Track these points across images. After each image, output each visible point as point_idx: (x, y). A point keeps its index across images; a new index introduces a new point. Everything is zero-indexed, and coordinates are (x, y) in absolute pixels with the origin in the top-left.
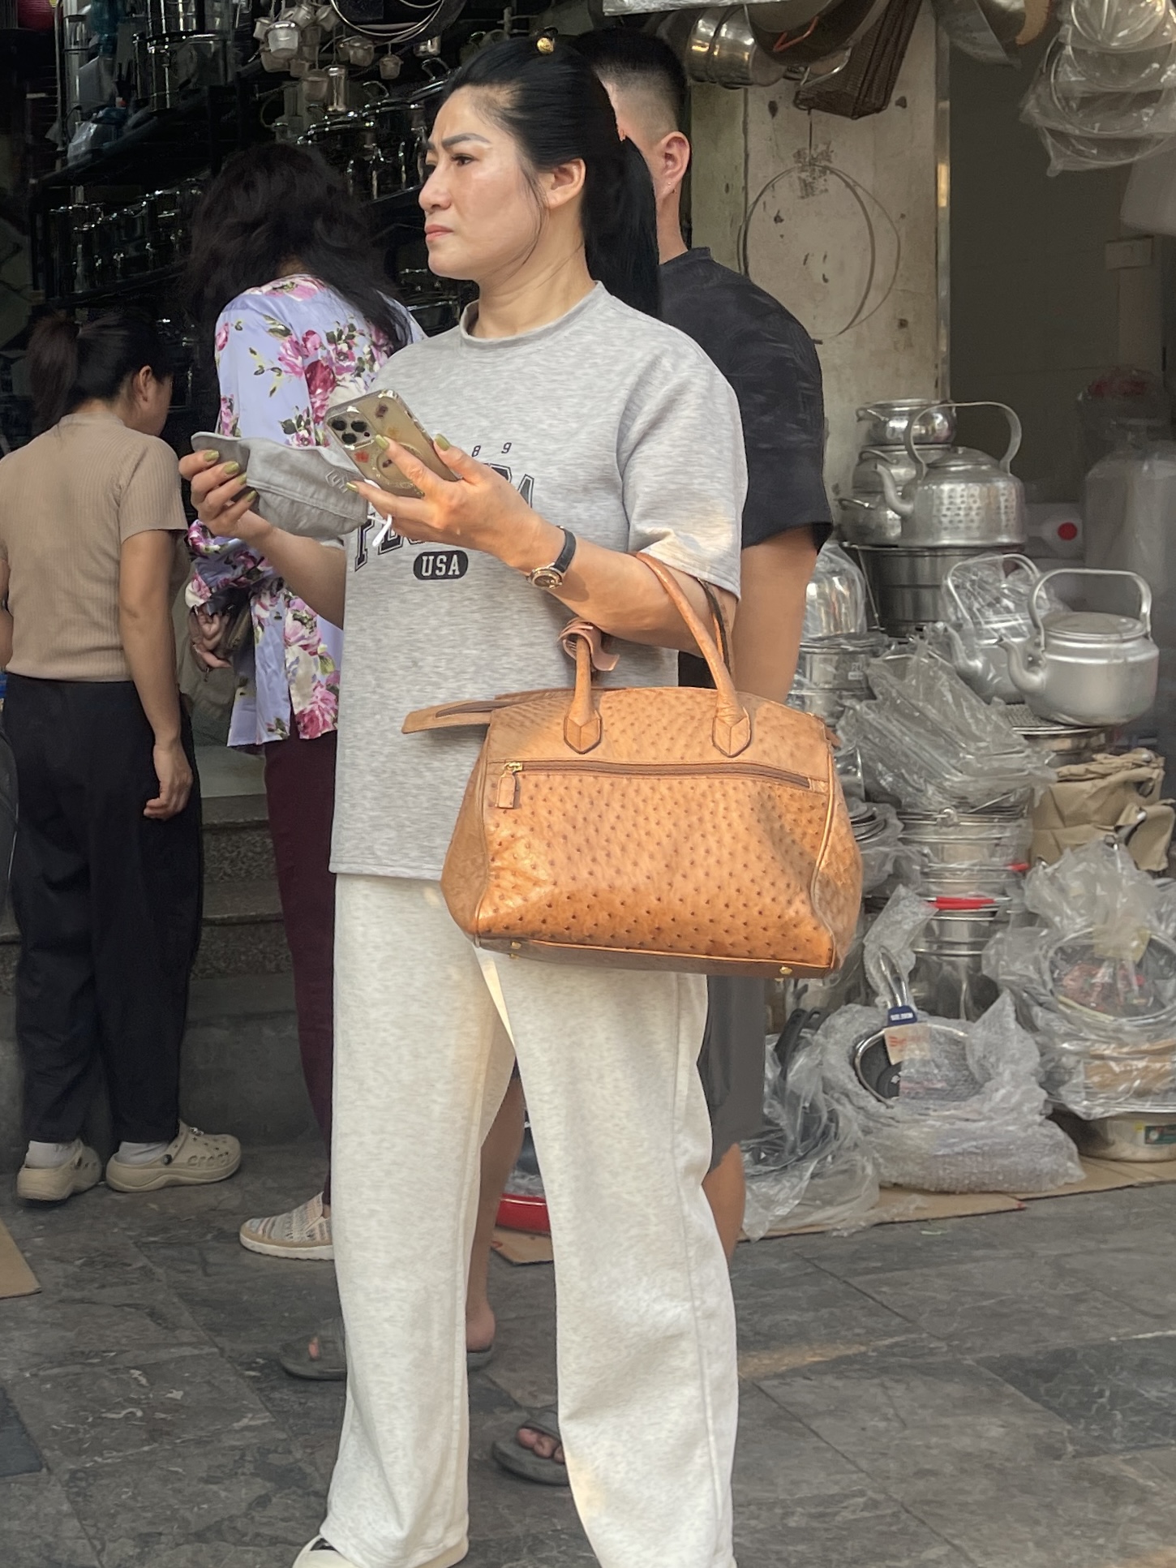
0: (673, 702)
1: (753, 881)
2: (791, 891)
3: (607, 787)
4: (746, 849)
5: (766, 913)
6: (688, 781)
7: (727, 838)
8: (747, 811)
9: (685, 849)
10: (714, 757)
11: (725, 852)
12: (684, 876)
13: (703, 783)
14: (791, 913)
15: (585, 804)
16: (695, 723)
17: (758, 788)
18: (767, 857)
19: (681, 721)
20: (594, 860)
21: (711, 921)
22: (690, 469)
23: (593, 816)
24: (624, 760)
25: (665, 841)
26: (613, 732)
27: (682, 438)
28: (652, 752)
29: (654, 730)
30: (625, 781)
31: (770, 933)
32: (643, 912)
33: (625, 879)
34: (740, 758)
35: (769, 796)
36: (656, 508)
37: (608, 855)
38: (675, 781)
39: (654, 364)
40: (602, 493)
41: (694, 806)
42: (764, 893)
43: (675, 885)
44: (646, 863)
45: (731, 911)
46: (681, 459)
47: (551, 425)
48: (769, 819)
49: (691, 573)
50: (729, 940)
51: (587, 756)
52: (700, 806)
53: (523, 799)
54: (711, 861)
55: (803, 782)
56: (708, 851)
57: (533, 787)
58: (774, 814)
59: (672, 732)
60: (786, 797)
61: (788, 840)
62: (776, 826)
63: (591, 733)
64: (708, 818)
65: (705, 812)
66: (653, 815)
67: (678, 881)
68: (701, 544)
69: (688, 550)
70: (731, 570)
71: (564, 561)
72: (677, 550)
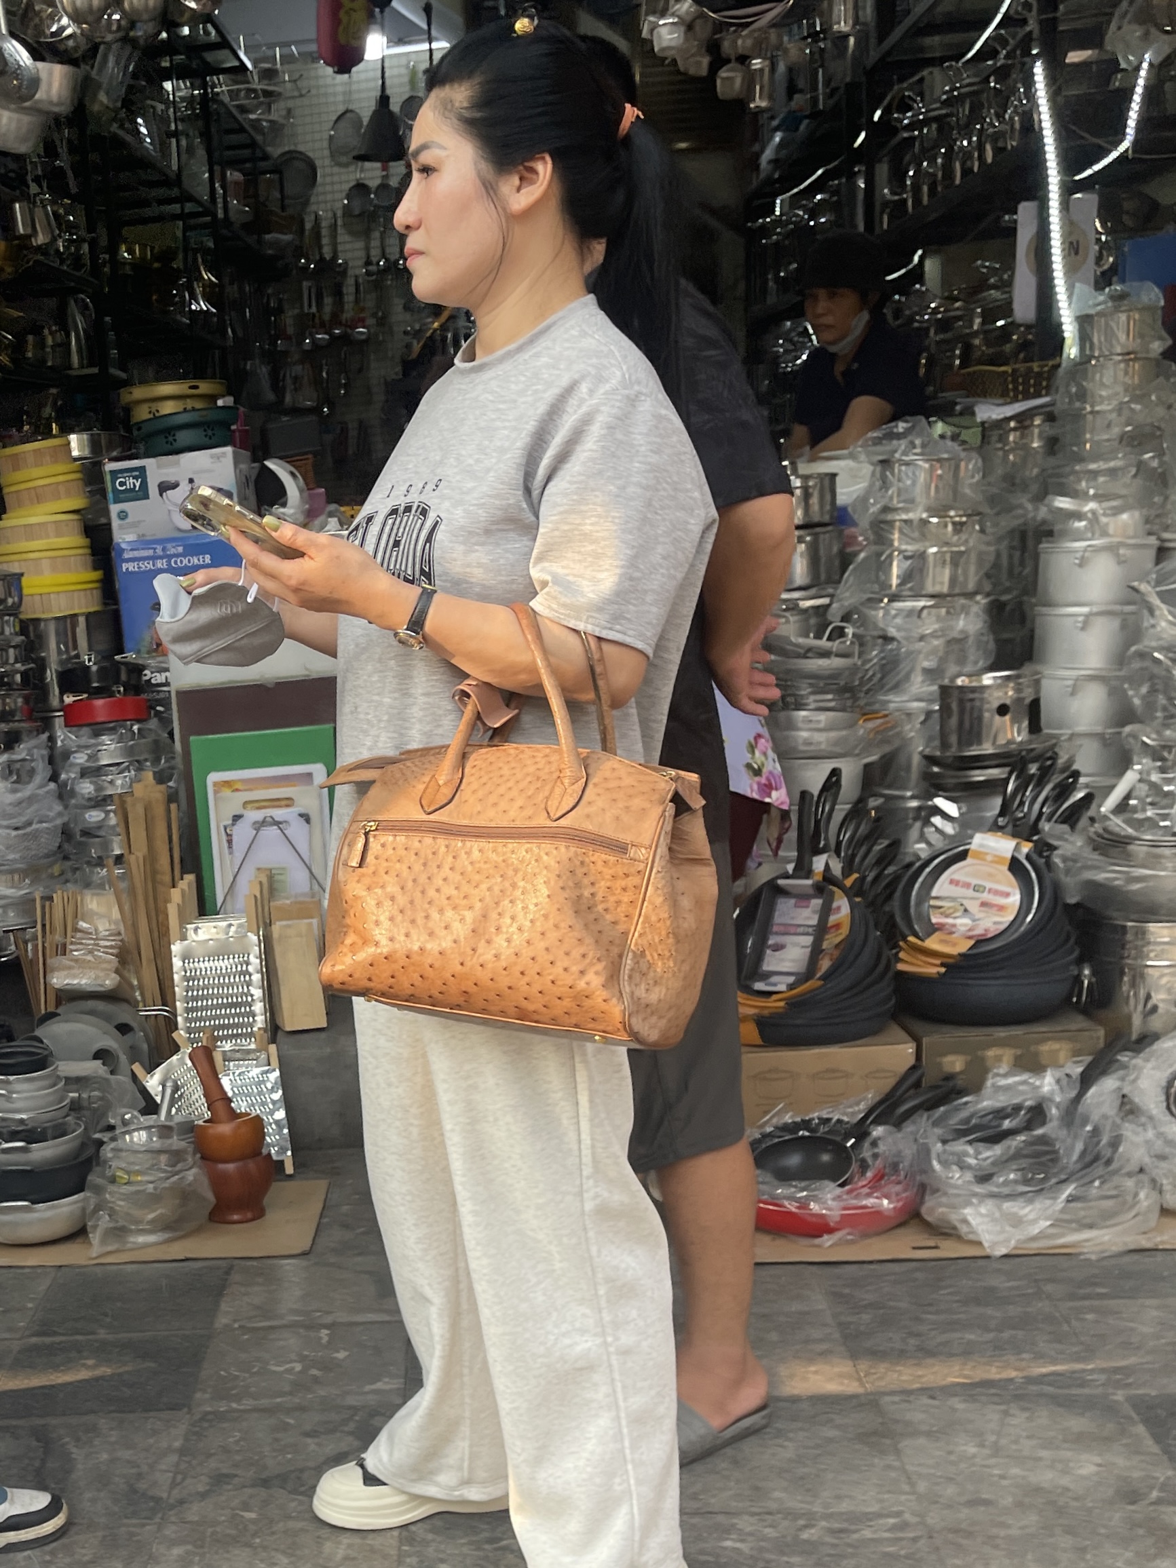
0: (529, 761)
1: (547, 949)
2: (587, 961)
3: (443, 849)
4: (546, 916)
5: (558, 983)
6: (512, 844)
7: (531, 907)
8: (553, 878)
9: (494, 915)
10: (542, 821)
11: (529, 917)
12: (488, 942)
13: (522, 848)
14: (581, 984)
15: (417, 867)
16: (539, 784)
17: (571, 854)
18: (565, 926)
19: (529, 779)
20: (413, 922)
21: (510, 988)
22: (584, 508)
23: (423, 878)
24: (465, 822)
25: (478, 905)
26: (467, 790)
27: (580, 474)
28: (491, 813)
29: (502, 790)
30: (460, 844)
31: (567, 1003)
34: (562, 822)
35: (582, 863)
38: (500, 844)
39: (570, 390)
40: (512, 535)
42: (558, 963)
43: (480, 951)
45: (526, 979)
47: (477, 461)
48: (578, 885)
50: (531, 1007)
51: (432, 817)
52: (516, 871)
53: (370, 858)
54: (513, 929)
55: (621, 848)
56: (513, 918)
57: (379, 847)
58: (586, 881)
59: (514, 793)
60: (600, 864)
61: (600, 908)
62: (586, 893)
63: (447, 792)
64: (521, 884)
65: (520, 877)
66: (475, 877)
67: (482, 946)
68: (586, 589)
69: (563, 599)
70: (616, 618)
71: (416, 624)
72: (555, 598)
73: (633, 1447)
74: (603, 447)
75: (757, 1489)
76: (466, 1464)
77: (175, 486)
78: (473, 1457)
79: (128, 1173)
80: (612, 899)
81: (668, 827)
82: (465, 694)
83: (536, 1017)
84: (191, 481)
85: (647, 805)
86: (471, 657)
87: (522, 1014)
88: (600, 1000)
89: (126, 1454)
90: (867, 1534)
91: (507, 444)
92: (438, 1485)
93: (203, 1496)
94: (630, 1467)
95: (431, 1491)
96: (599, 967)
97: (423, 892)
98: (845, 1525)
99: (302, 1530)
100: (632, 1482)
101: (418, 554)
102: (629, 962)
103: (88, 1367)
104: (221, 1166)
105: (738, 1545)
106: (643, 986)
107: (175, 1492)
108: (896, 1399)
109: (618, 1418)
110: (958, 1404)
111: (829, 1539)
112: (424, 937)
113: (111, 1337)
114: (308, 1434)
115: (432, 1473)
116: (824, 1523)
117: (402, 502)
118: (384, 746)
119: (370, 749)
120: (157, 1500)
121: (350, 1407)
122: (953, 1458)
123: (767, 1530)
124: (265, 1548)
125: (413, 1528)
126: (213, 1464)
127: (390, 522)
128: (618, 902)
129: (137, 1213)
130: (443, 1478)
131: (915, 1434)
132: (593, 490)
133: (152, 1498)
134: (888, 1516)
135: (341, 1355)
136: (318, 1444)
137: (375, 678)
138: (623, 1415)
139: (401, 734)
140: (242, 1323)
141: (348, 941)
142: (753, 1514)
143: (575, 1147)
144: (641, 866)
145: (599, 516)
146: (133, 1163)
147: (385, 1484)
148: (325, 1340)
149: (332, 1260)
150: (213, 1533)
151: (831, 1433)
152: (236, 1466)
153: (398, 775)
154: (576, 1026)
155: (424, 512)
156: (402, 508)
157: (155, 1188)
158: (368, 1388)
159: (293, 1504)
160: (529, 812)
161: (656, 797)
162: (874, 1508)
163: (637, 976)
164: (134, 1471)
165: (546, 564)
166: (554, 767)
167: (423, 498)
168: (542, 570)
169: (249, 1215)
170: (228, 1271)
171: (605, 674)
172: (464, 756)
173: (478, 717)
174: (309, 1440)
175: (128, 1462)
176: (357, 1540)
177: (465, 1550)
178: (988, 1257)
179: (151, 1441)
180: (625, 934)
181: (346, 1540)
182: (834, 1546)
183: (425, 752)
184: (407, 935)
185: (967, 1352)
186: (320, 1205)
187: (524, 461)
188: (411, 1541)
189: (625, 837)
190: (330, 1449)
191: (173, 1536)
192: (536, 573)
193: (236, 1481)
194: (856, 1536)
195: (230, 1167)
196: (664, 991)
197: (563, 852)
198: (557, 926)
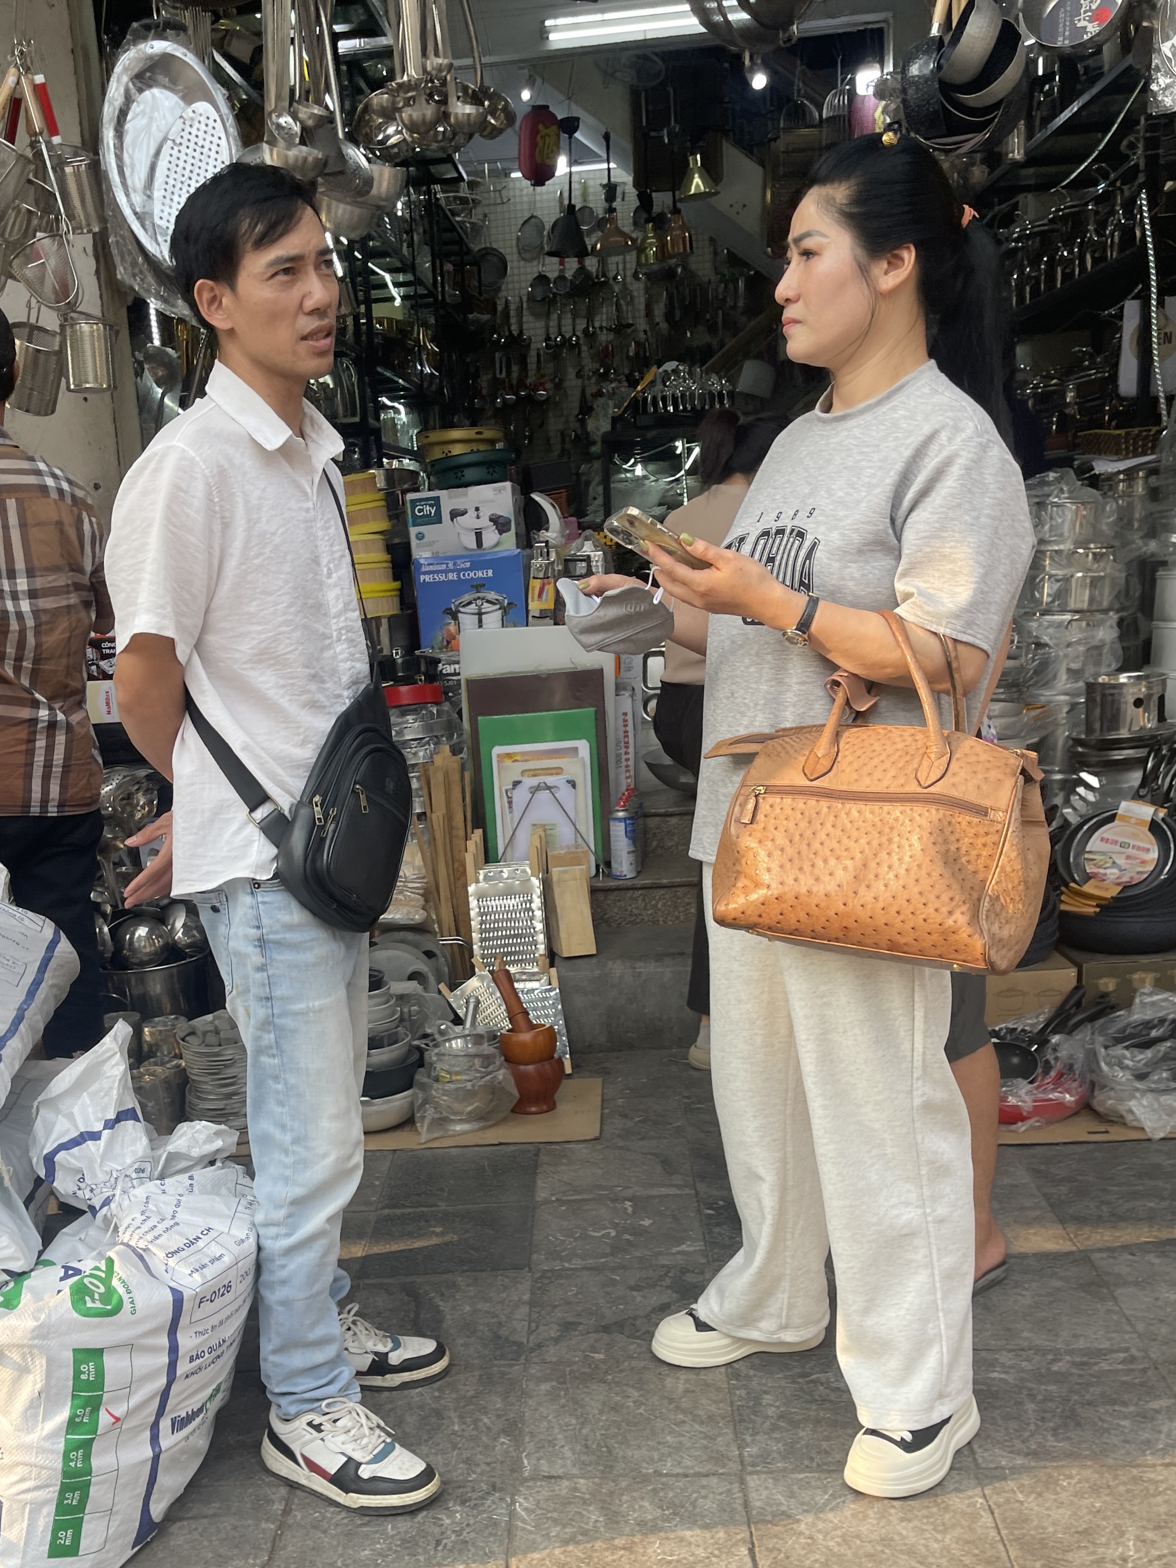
0: (897, 740)
1: (920, 893)
2: (954, 903)
3: (825, 810)
4: (919, 866)
5: (930, 921)
6: (887, 807)
7: (907, 859)
8: (926, 834)
9: (873, 865)
10: (913, 788)
11: (904, 866)
12: (868, 887)
13: (896, 811)
14: (950, 922)
15: (803, 824)
16: (908, 758)
17: (940, 816)
18: (935, 875)
19: (899, 753)
20: (801, 869)
21: (886, 924)
22: (944, 534)
23: (808, 833)
24: (844, 788)
25: (858, 856)
26: (843, 763)
27: (941, 506)
28: (867, 781)
29: (876, 761)
30: (840, 806)
31: (934, 937)
33: (822, 886)
34: (932, 789)
35: (950, 823)
36: (915, 568)
37: (813, 866)
38: (876, 806)
39: (931, 438)
40: (878, 554)
42: (930, 905)
43: (859, 893)
44: (840, 873)
45: (901, 917)
46: (937, 525)
47: (847, 494)
48: (946, 841)
49: (928, 627)
50: (902, 940)
51: (814, 783)
52: (892, 828)
53: (760, 817)
54: (891, 875)
55: (982, 812)
56: (890, 867)
57: (768, 807)
58: (952, 838)
59: (887, 765)
60: (964, 823)
61: (964, 860)
62: (953, 848)
63: (826, 763)
64: (896, 839)
65: (895, 834)
66: (855, 834)
67: (862, 890)
68: (945, 600)
69: (927, 608)
70: (969, 624)
71: (804, 625)
72: (920, 607)
73: (944, 1299)
74: (962, 485)
75: (1009, 1330)
76: (784, 1313)
77: (464, 513)
78: (791, 1306)
79: (449, 1073)
80: (974, 853)
81: (1020, 796)
82: (837, 684)
83: (906, 949)
84: (477, 509)
85: (1001, 776)
86: (847, 654)
87: (893, 946)
88: (965, 935)
89: (485, 1306)
90: (1105, 1366)
91: (874, 481)
92: (760, 1330)
93: (557, 1340)
94: (941, 1314)
95: (754, 1335)
96: (964, 908)
97: (809, 845)
98: (1085, 1359)
99: (644, 1368)
100: (942, 1327)
101: (798, 568)
102: (986, 904)
103: (437, 1234)
104: (522, 1067)
105: (1003, 1376)
106: (997, 925)
107: (532, 1337)
108: (1104, 1255)
109: (932, 1275)
110: (1151, 1258)
111: (1074, 1371)
112: (811, 882)
113: (450, 1209)
114: (632, 1288)
115: (757, 1320)
116: (1068, 1358)
117: (774, 526)
118: (760, 724)
119: (747, 727)
120: (519, 1344)
121: (663, 1266)
122: (1160, 1303)
123: (1024, 1364)
124: (617, 1384)
125: (735, 1365)
126: (559, 1314)
127: (762, 542)
128: (979, 856)
129: (457, 1106)
130: (764, 1325)
131: (1126, 1284)
132: (952, 520)
133: (515, 1343)
134: (1119, 1351)
135: (647, 1222)
136: (643, 1297)
137: (752, 669)
138: (936, 1272)
139: (776, 716)
140: (559, 1196)
141: (740, 884)
142: (1010, 1351)
143: (909, 1054)
144: (999, 827)
145: (957, 541)
146: (454, 1066)
147: (714, 1330)
148: (630, 1210)
149: (621, 1144)
150: (571, 1372)
151: (1058, 1284)
152: (578, 1315)
153: (779, 749)
154: (940, 956)
155: (801, 535)
156: (774, 531)
157: (473, 1086)
158: (675, 1250)
159: (632, 1347)
160: (902, 781)
161: (1008, 770)
162: (1106, 1345)
163: (993, 916)
164: (495, 1320)
165: (908, 579)
166: (920, 744)
167: (796, 523)
168: (906, 584)
169: (545, 1107)
170: (537, 1155)
171: (958, 669)
172: (837, 735)
173: (848, 703)
174: (635, 1293)
175: (487, 1312)
176: (692, 1376)
177: (783, 1383)
178: (1149, 1140)
179: (504, 1295)
180: (983, 882)
181: (683, 1376)
182: (1081, 1376)
183: (799, 730)
184: (796, 880)
185: (1151, 1218)
186: (599, 1099)
187: (891, 495)
188: (737, 1376)
189: (986, 803)
190: (655, 1299)
191: (539, 1374)
192: (900, 586)
193: (580, 1328)
194: (1096, 1368)
195: (530, 1068)
196: (1014, 927)
197: (933, 814)
198: (929, 874)
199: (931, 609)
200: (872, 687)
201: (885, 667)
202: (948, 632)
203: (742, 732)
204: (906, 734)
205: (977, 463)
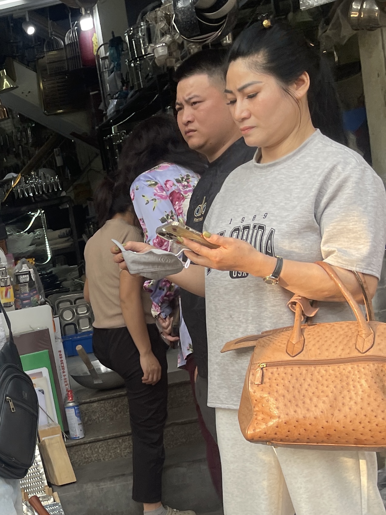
0: (339, 329)
1: (372, 411)
3: (304, 372)
4: (369, 396)
5: (380, 425)
6: (342, 366)
7: (360, 393)
8: (369, 378)
9: (340, 398)
10: (355, 354)
11: (359, 398)
12: (339, 410)
13: (349, 367)
15: (294, 381)
16: (348, 338)
17: (376, 367)
18: (379, 399)
19: (342, 337)
20: (297, 405)
21: (353, 430)
22: (347, 218)
23: (297, 385)
24: (313, 359)
25: (330, 394)
26: (309, 345)
28: (327, 354)
29: (329, 342)
30: (313, 368)
32: (320, 427)
33: (311, 413)
34: (367, 353)
35: (382, 370)
36: (332, 238)
37: (304, 403)
38: (336, 367)
40: (309, 233)
41: (345, 378)
42: (379, 416)
43: (335, 415)
44: (321, 405)
45: (362, 425)
46: (343, 214)
47: (286, 203)
49: (346, 268)
51: (295, 358)
52: (347, 377)
53: (266, 379)
54: (352, 403)
56: (351, 398)
57: (270, 374)
59: (337, 343)
63: (300, 347)
64: (351, 383)
65: (350, 380)
66: (325, 383)
67: (336, 413)
69: (343, 258)
71: (277, 273)
72: (340, 258)
74: (355, 192)
82: (295, 303)
97: (299, 392)
101: (264, 245)
112: (304, 412)
117: (241, 226)
132: (352, 210)
141: (260, 418)
145: (356, 221)
153: (268, 342)
155: (262, 228)
156: (242, 228)
160: (347, 351)
168: (328, 247)
172: (302, 331)
173: (302, 313)
183: (277, 331)
197: (372, 366)
198: (375, 400)
199: (347, 258)
200: (314, 303)
201: (324, 291)
202: (358, 269)
203: (240, 336)
204: (344, 326)
205: (361, 180)
